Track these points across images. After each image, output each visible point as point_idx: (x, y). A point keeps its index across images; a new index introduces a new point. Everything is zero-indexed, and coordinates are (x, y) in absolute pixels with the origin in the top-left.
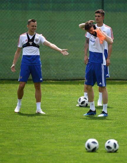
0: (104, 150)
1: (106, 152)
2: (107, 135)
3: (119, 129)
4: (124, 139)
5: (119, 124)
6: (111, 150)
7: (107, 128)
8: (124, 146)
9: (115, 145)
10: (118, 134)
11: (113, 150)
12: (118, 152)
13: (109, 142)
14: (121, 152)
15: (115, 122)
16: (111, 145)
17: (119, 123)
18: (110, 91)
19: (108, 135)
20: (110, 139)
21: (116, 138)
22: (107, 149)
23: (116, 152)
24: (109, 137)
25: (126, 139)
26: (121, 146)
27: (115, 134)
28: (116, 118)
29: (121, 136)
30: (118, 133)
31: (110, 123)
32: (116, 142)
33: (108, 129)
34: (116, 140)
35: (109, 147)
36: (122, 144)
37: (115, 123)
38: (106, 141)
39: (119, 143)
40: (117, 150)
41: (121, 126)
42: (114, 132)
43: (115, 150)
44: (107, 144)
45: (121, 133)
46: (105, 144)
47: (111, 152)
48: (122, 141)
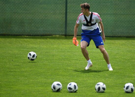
0: (67, 90)
1: (68, 92)
2: (69, 78)
6: (72, 91)
8: (82, 87)
9: (75, 86)
11: (74, 91)
12: (77, 92)
13: (70, 85)
14: (79, 92)
16: (72, 86)
20: (71, 82)
22: (69, 90)
23: (75, 92)
24: (70, 80)
25: (83, 82)
28: (76, 65)
29: (80, 80)
30: (78, 77)
32: (76, 84)
33: (70, 74)
34: (76, 82)
35: (70, 88)
36: (81, 86)
38: (68, 83)
39: (78, 85)
40: (77, 90)
42: (74, 77)
43: (75, 90)
45: (80, 77)
46: (67, 86)
47: (71, 92)
48: (81, 83)
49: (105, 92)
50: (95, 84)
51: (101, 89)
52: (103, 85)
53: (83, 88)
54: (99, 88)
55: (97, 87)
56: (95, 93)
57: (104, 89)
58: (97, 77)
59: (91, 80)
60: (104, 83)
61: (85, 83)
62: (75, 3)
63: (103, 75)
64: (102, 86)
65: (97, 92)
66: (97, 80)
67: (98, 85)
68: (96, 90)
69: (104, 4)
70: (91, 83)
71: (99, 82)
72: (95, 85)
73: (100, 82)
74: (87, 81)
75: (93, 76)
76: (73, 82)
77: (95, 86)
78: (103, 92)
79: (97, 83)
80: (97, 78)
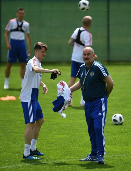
0: (111, 123)
1: (113, 125)
6: (117, 123)
8: (128, 119)
9: (120, 117)
11: (119, 123)
12: (123, 125)
13: (115, 116)
14: (125, 125)
22: (113, 122)
23: (121, 124)
32: (121, 116)
35: (115, 120)
36: (127, 118)
40: (123, 123)
43: (121, 122)
44: (113, 118)
47: (117, 125)
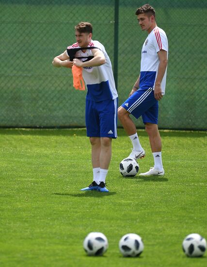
2: (123, 225)
3: (145, 215)
4: (152, 233)
5: (145, 207)
7: (123, 213)
10: (142, 224)
15: (137, 203)
16: (131, 244)
17: (145, 205)
18: (128, 148)
19: (125, 226)
20: (129, 233)
21: (138, 231)
24: (127, 229)
25: (156, 233)
26: (148, 245)
27: (137, 224)
28: (139, 196)
29: (147, 228)
30: (143, 222)
31: (129, 205)
33: (125, 215)
34: (139, 234)
37: (137, 205)
38: (121, 236)
39: (144, 241)
41: (149, 211)
42: (135, 222)
45: (148, 222)
46: (118, 242)
48: (150, 236)
49: (205, 257)
50: (182, 237)
51: (197, 250)
52: (201, 240)
53: (156, 247)
54: (192, 247)
55: (186, 244)
56: (184, 257)
57: (202, 248)
58: (186, 221)
59: (174, 228)
60: (203, 236)
61: (161, 236)
62: (135, 53)
63: (201, 218)
64: (197, 242)
65: (188, 256)
66: (186, 228)
67: (189, 239)
68: (184, 251)
69: (202, 55)
70: (172, 236)
71: (191, 233)
72: (183, 239)
73: (195, 233)
74: (164, 230)
75: (177, 219)
76: (132, 233)
77: (182, 241)
78: (200, 256)
79: (186, 235)
80: (187, 223)
